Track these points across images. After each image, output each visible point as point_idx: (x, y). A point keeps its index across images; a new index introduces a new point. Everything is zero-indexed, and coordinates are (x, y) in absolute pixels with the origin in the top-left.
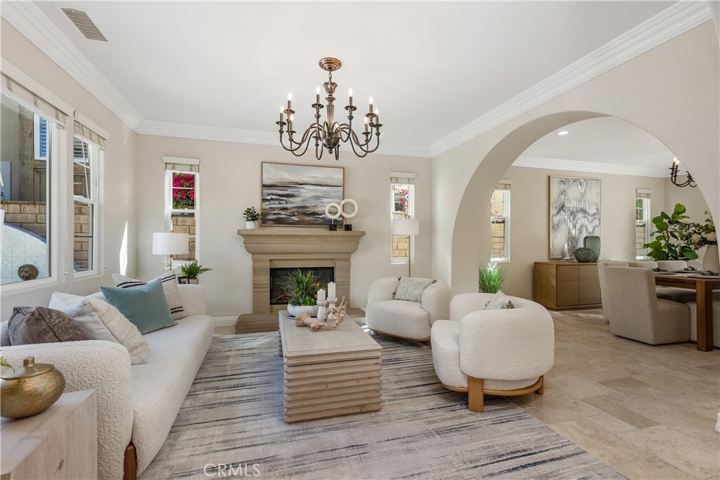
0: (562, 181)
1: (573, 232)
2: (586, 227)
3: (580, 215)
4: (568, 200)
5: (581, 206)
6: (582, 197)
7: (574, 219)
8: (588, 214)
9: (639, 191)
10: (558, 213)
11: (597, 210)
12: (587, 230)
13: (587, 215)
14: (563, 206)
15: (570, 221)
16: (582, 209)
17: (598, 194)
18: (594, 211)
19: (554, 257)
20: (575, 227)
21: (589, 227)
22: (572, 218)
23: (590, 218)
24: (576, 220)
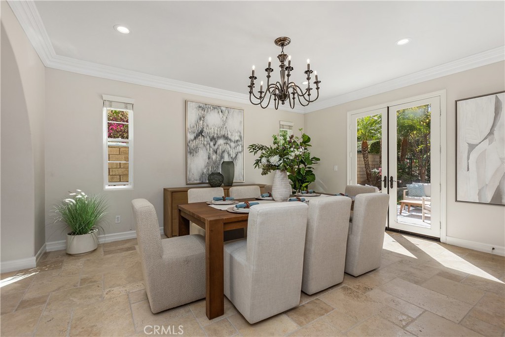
0: (200, 107)
1: (214, 157)
2: (228, 153)
3: (221, 142)
4: (208, 126)
5: (223, 133)
6: (224, 125)
7: (214, 145)
8: (230, 140)
9: (282, 123)
10: (195, 138)
11: (240, 137)
12: (229, 155)
13: (229, 142)
14: (201, 132)
15: (210, 147)
16: (224, 136)
17: (241, 122)
18: (237, 138)
19: (191, 182)
20: (216, 152)
21: (231, 152)
22: (212, 144)
23: (233, 145)
24: (216, 146)
